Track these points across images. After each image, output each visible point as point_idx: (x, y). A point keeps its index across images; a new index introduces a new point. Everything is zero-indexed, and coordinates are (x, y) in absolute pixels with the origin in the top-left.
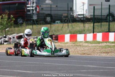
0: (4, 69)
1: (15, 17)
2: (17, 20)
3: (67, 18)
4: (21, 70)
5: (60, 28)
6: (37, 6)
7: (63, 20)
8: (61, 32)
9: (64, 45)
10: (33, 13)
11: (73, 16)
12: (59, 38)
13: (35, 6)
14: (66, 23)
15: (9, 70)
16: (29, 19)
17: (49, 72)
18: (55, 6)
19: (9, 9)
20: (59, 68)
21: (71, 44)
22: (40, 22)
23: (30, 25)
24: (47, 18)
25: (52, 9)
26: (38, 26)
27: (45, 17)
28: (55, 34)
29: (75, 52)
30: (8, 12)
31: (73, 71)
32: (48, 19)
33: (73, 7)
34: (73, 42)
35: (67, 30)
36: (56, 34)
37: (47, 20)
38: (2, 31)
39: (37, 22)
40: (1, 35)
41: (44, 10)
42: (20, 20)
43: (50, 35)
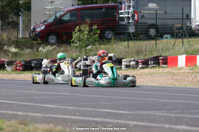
1: (101, 28)
2: (105, 33)
3: (181, 31)
4: (111, 109)
5: (170, 46)
6: (135, 12)
7: (175, 34)
8: (173, 51)
9: (176, 71)
10: (129, 23)
11: (191, 27)
12: (168, 61)
13: (131, 12)
14: (179, 37)
15: (92, 109)
16: (123, 32)
17: (154, 112)
18: (163, 12)
19: (91, 16)
20: (170, 107)
21: (187, 70)
22: (138, 36)
23: (124, 41)
24: (151, 30)
25: (158, 17)
26: (135, 42)
27: (147, 28)
28: (163, 56)
29: (193, 83)
30: (89, 22)
31: (191, 111)
32: (152, 32)
33: (191, 13)
34: (191, 68)
35: (182, 49)
36: (164, 54)
37: (150, 34)
38: (81, 50)
39: (134, 36)
40: (80, 56)
41: (146, 18)
42: (109, 34)
43: (155, 56)
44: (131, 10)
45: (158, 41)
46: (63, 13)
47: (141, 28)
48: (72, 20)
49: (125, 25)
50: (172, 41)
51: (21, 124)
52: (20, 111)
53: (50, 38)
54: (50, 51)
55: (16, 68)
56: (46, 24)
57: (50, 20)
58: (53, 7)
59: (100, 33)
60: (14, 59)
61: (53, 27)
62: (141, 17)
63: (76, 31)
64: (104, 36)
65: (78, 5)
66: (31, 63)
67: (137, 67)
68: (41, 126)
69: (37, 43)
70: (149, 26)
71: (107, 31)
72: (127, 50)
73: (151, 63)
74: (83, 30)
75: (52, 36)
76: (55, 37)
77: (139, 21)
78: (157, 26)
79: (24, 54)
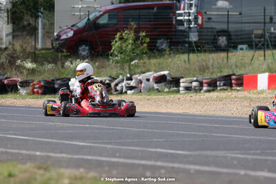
0: (128, 146)
1: (150, 35)
2: (156, 42)
3: (262, 39)
4: (165, 149)
5: (247, 60)
6: (198, 13)
7: (254, 43)
8: (250, 68)
9: (255, 96)
10: (190, 28)
12: (244, 82)
13: (194, 13)
14: (260, 49)
16: (181, 40)
17: (224, 152)
18: (238, 13)
19: (138, 19)
20: (246, 146)
21: (270, 94)
22: (203, 47)
23: (183, 53)
24: (220, 38)
25: (230, 19)
26: (199, 54)
27: (215, 36)
28: (237, 74)
30: (135, 26)
31: (275, 151)
32: (223, 41)
33: (275, 15)
35: (263, 64)
36: (238, 72)
37: (219, 43)
38: (123, 66)
39: (197, 46)
40: (121, 74)
41: (214, 22)
42: (162, 43)
43: (226, 74)
44: (193, 10)
45: (230, 54)
46: (98, 14)
47: (207, 36)
48: (111, 24)
49: (184, 31)
50: (250, 53)
51: (39, 168)
52: (38, 151)
53: (80, 48)
55: (33, 90)
56: (75, 29)
57: (81, 24)
58: (85, 6)
59: (149, 42)
60: (30, 78)
61: (83, 34)
62: (206, 20)
63: (117, 39)
64: (155, 46)
65: (120, 3)
66: (54, 84)
67: (201, 90)
68: (67, 172)
69: (62, 56)
70: (217, 32)
71: (160, 39)
72: (187, 66)
73: (220, 84)
75: (84, 46)
76: (87, 48)
77: (204, 26)
78: (229, 32)
79: (44, 71)
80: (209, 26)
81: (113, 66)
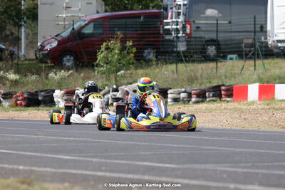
0: (114, 159)
1: (138, 45)
2: (143, 53)
3: (253, 49)
5: (237, 71)
6: (187, 22)
7: (244, 53)
8: (241, 78)
9: (245, 107)
10: (178, 37)
11: (267, 43)
12: (234, 93)
13: (182, 22)
14: (250, 58)
15: (124, 162)
16: (169, 50)
17: (213, 165)
18: (227, 22)
19: (124, 28)
20: (236, 158)
21: (261, 105)
22: (191, 57)
23: (171, 63)
24: (209, 47)
25: (219, 28)
26: (187, 65)
27: (204, 45)
29: (270, 123)
30: (121, 36)
31: (266, 164)
32: (211, 50)
33: (266, 24)
34: (267, 102)
35: (253, 74)
36: (228, 83)
37: (208, 53)
38: (109, 76)
39: (185, 57)
40: (106, 85)
41: (202, 31)
42: (149, 53)
43: (215, 85)
44: (181, 19)
45: (219, 64)
46: (83, 24)
47: (196, 45)
48: (97, 33)
49: (172, 41)
50: (240, 63)
51: (23, 183)
52: (21, 165)
53: (64, 59)
54: (65, 79)
55: (16, 102)
56: (59, 38)
57: (66, 34)
58: (69, 15)
59: (136, 53)
60: (12, 90)
61: (68, 44)
62: (195, 29)
63: (103, 49)
64: (143, 56)
65: (106, 11)
66: (38, 96)
67: (189, 101)
68: (50, 186)
69: (45, 67)
70: (207, 41)
71: (147, 49)
72: (175, 76)
73: (209, 95)
74: (112, 47)
75: (68, 57)
76: (72, 58)
77: (193, 35)
78: (218, 41)
79: (28, 82)
80: (198, 36)
81: (99, 77)
